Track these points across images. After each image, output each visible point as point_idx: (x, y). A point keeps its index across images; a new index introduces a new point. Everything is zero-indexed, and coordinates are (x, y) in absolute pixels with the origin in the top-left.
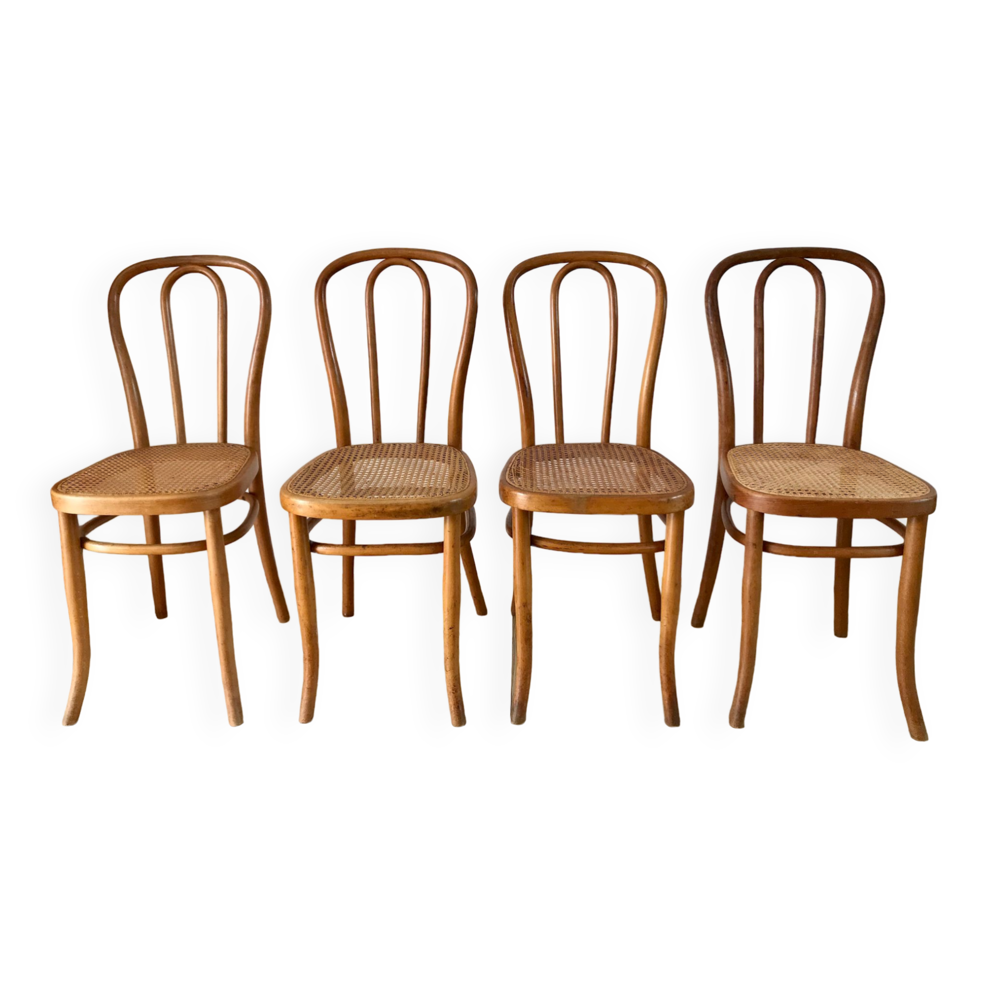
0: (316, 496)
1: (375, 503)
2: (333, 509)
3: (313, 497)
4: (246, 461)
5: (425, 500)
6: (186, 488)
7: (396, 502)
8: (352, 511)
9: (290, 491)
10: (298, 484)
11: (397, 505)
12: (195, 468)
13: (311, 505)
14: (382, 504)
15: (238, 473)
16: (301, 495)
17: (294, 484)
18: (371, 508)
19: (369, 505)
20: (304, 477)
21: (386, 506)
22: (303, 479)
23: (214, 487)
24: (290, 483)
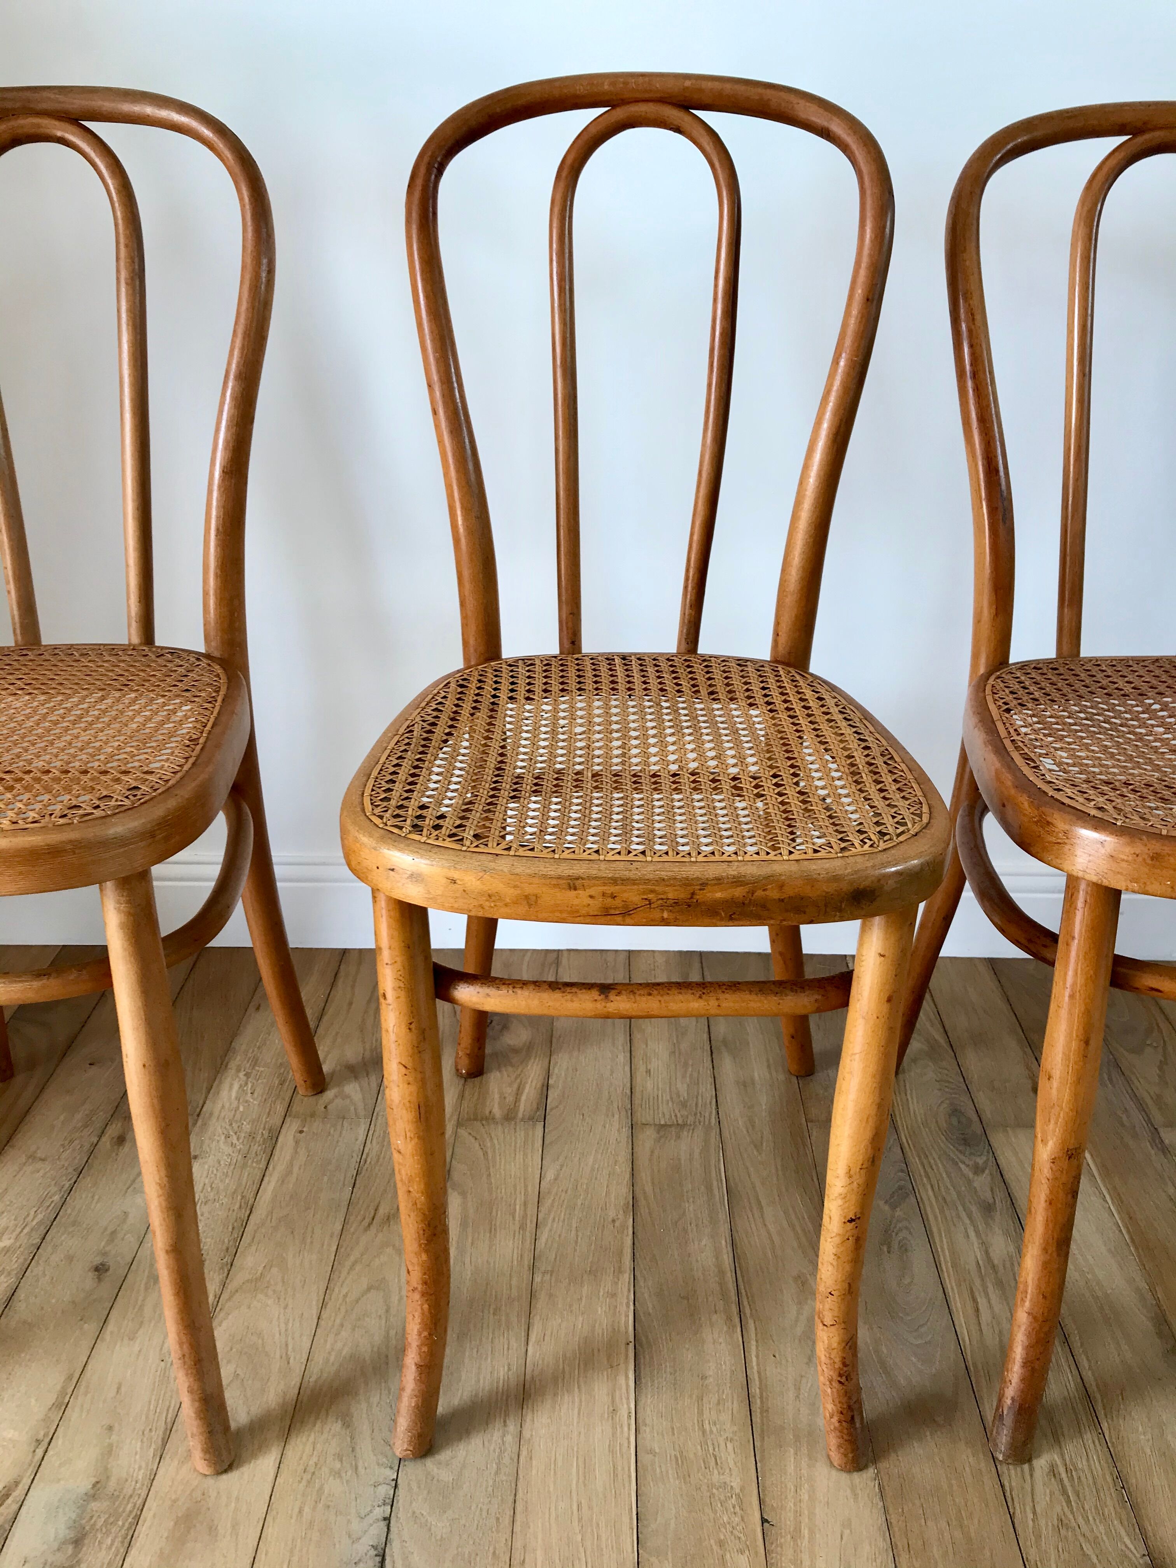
0: (468, 843)
1: (663, 874)
2: (529, 890)
3: (457, 846)
4: (218, 704)
5: (827, 865)
6: (38, 806)
7: (732, 871)
8: (591, 897)
9: (377, 821)
10: (395, 795)
11: (738, 881)
12: (67, 729)
13: (456, 875)
14: (687, 879)
15: (199, 747)
16: (416, 837)
17: (383, 796)
18: (652, 891)
19: (647, 881)
20: (406, 764)
21: (704, 884)
22: (403, 774)
23: (127, 802)
24: (368, 792)
